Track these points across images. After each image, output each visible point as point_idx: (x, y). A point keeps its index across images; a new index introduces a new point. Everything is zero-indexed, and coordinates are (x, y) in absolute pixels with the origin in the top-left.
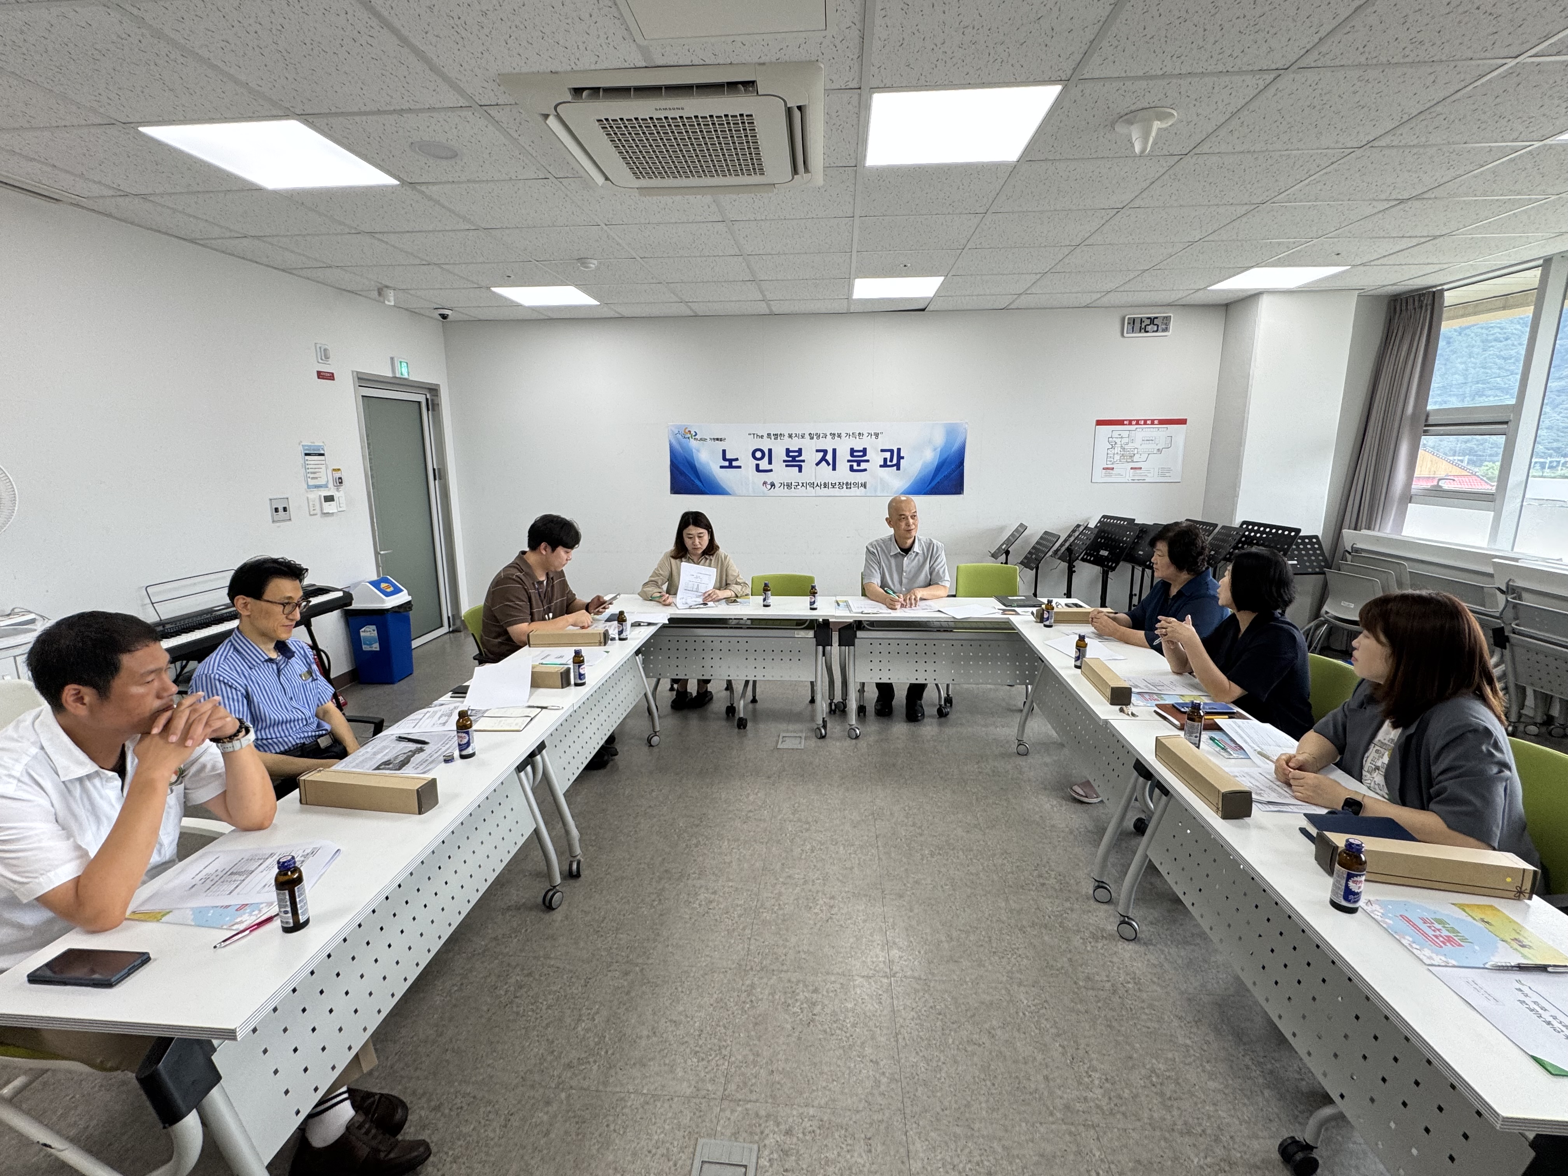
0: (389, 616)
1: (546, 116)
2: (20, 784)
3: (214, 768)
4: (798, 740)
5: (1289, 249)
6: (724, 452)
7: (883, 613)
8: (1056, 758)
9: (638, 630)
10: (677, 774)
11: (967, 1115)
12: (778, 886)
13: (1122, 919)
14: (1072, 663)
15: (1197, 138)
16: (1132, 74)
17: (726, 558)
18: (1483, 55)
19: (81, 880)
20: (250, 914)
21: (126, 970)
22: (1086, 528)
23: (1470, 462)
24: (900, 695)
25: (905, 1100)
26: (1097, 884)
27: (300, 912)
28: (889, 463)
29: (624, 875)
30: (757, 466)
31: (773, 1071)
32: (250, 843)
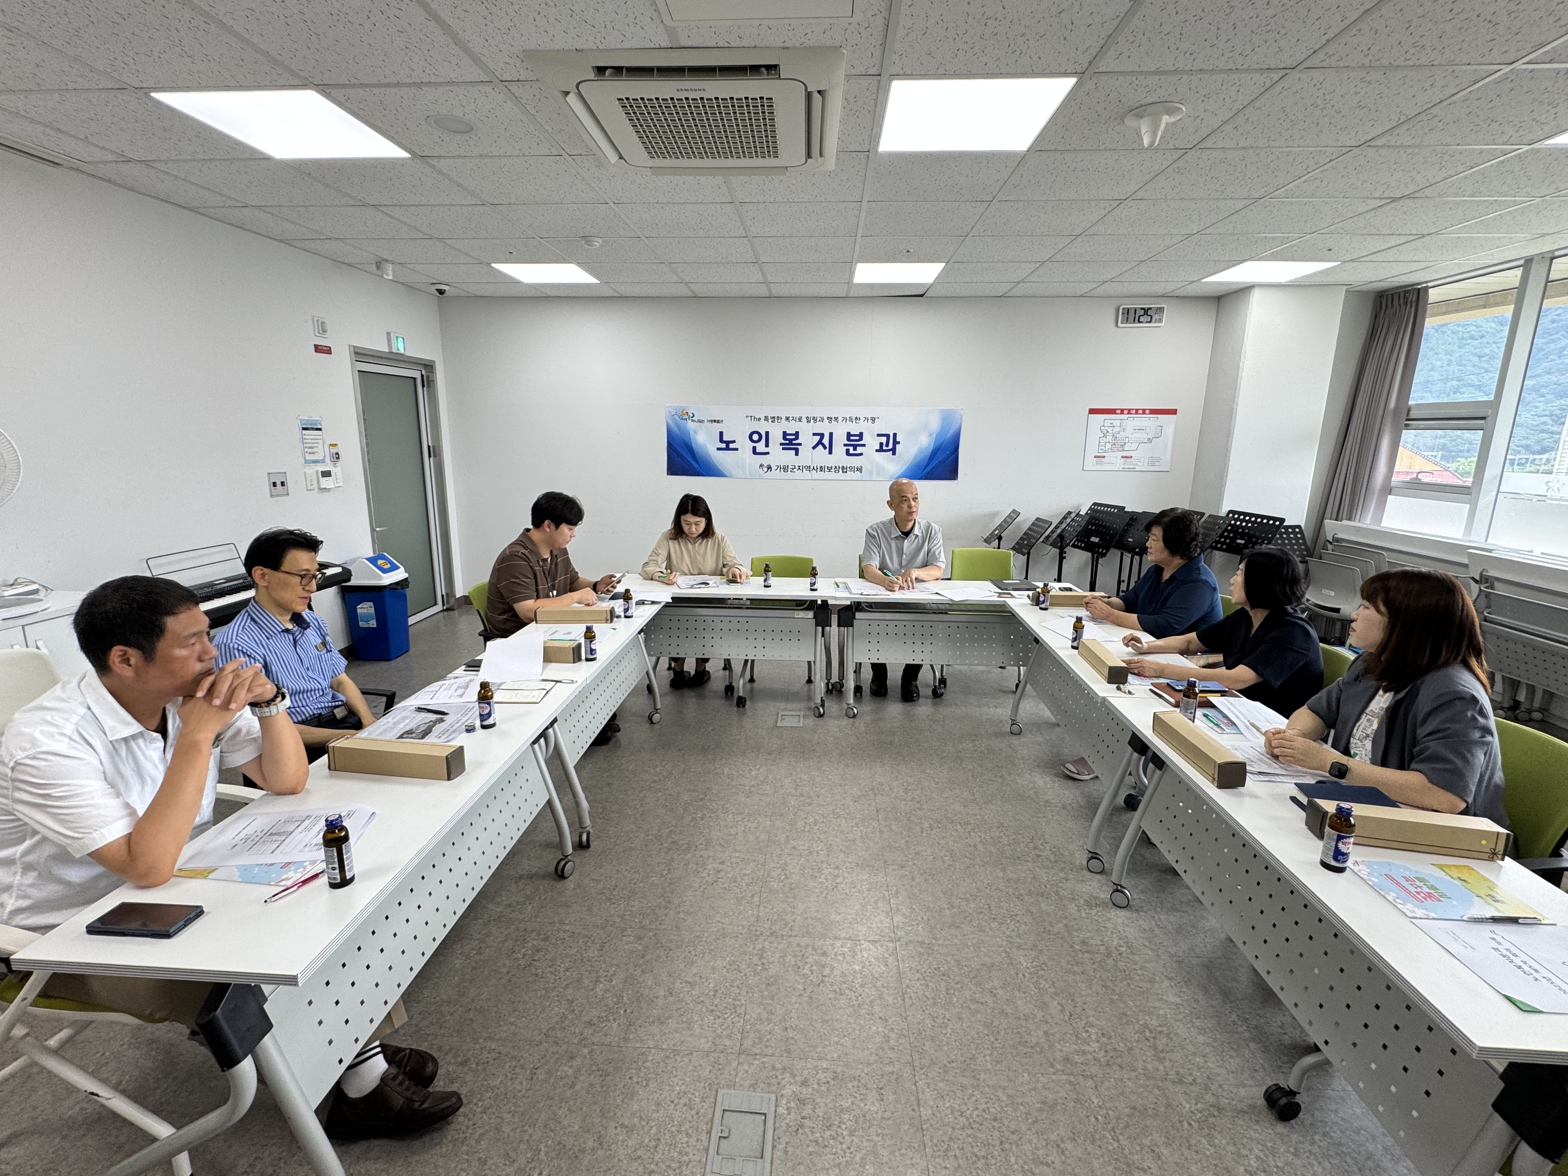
0: (387, 593)
1: (567, 93)
2: (72, 742)
3: (249, 733)
4: (797, 719)
5: (1282, 243)
6: (721, 434)
7: (879, 594)
8: (1048, 737)
9: (642, 608)
10: (680, 750)
11: (973, 1067)
12: (783, 857)
13: (1115, 887)
14: (1070, 643)
15: (1204, 132)
16: (1146, 69)
17: (723, 539)
18: (1480, 60)
19: (134, 838)
20: (295, 871)
21: (182, 922)
22: (1078, 515)
23: (1443, 457)
24: (895, 676)
25: (914, 1053)
26: (1090, 855)
27: (346, 868)
28: (885, 448)
29: (633, 845)
30: (754, 448)
31: (786, 1028)
32: (284, 807)
